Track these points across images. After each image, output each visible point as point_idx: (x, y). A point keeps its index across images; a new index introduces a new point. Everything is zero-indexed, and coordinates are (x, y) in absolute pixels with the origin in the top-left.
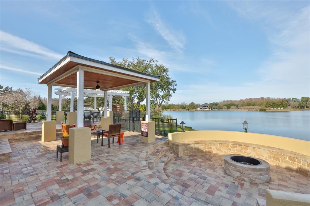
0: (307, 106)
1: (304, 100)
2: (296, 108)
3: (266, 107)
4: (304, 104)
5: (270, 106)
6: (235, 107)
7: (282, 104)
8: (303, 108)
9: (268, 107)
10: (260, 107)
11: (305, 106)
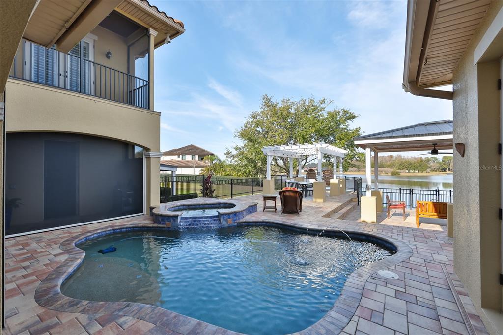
0: (449, 169)
1: (446, 160)
2: (436, 171)
3: (399, 169)
4: (446, 166)
5: (406, 167)
6: (356, 169)
7: (420, 165)
8: (445, 171)
9: (403, 169)
10: (392, 170)
11: (447, 168)
